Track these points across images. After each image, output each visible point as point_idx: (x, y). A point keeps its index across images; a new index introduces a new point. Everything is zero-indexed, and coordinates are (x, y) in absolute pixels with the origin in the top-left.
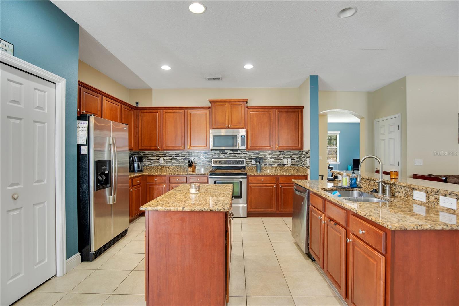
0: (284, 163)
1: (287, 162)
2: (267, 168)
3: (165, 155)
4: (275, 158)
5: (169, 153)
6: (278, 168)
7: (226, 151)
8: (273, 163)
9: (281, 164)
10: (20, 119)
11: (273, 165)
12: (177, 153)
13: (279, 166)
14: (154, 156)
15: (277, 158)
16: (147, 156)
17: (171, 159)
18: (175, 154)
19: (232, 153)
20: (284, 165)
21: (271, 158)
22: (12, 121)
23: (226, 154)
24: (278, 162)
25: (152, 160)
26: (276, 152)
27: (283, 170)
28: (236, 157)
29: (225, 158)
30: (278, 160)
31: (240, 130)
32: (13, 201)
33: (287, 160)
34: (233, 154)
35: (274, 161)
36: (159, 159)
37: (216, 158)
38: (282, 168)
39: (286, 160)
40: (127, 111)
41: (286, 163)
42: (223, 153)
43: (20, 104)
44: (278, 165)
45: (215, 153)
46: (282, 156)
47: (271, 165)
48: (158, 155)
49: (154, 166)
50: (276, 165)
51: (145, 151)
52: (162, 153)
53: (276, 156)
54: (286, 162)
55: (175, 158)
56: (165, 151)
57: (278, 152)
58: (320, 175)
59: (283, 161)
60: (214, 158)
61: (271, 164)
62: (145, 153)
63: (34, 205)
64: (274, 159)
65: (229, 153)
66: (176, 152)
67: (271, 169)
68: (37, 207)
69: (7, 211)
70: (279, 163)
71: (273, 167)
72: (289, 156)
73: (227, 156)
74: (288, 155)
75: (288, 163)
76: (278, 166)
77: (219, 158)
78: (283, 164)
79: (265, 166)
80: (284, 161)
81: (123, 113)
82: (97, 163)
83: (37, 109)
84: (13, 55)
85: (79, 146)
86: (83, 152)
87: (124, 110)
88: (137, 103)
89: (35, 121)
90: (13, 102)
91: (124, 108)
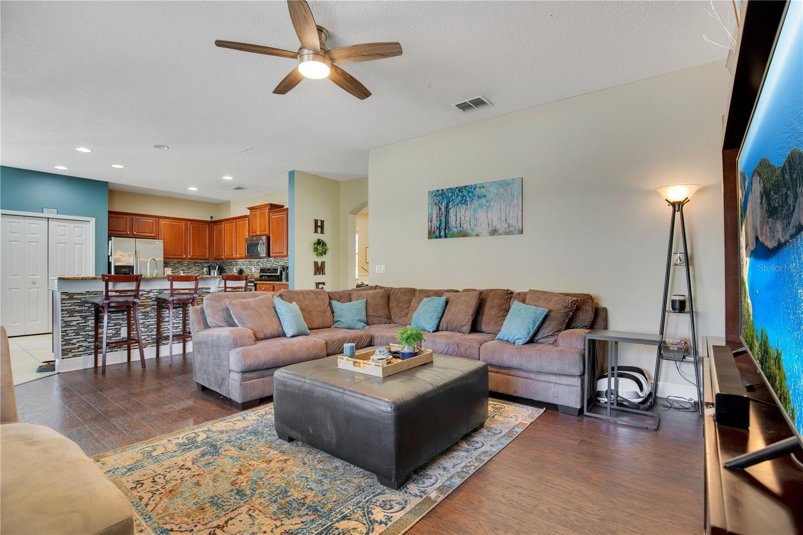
22: (60, 245)
31: (262, 238)
43: (65, 236)
81: (190, 229)
82: (116, 267)
83: (77, 238)
84: (57, 214)
85: (109, 257)
86: (110, 261)
87: (193, 226)
88: (212, 217)
89: (75, 244)
90: (61, 235)
91: (191, 224)
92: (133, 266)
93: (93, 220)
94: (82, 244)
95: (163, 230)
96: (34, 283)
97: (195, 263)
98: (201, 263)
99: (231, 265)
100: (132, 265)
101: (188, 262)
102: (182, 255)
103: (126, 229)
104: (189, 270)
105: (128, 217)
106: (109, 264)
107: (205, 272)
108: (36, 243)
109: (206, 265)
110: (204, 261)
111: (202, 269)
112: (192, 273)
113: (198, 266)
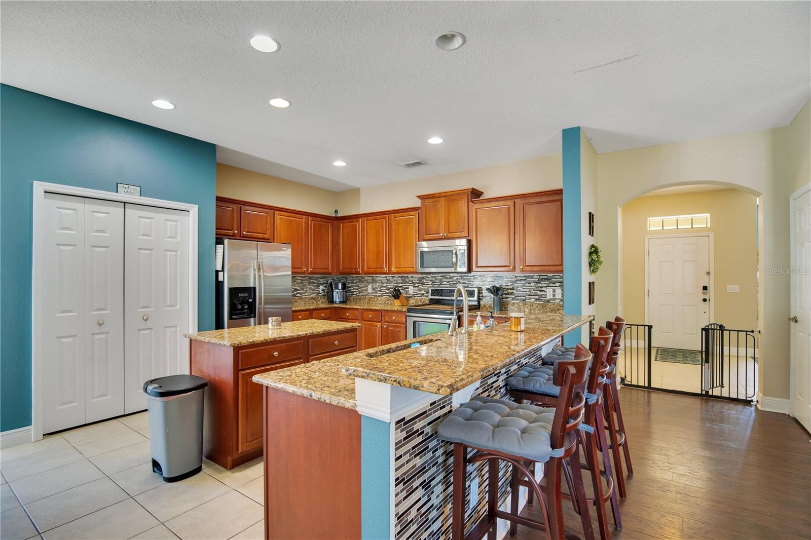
0: (548, 297)
1: (554, 296)
2: (516, 305)
3: (374, 281)
4: (531, 288)
5: (379, 278)
6: (535, 306)
7: (451, 275)
8: (527, 297)
9: (541, 299)
10: (152, 250)
11: (526, 301)
12: (388, 278)
13: (537, 302)
14: (362, 282)
15: (534, 288)
16: (355, 281)
17: (381, 286)
18: (385, 279)
19: (460, 278)
20: (548, 301)
21: (524, 287)
22: (143, 252)
23: (451, 280)
24: (536, 294)
25: (360, 288)
26: (532, 277)
27: (545, 310)
28: (466, 285)
29: (449, 286)
30: (537, 292)
31: (457, 242)
32: (143, 322)
33: (554, 292)
34: (461, 280)
35: (529, 293)
36: (367, 286)
37: (437, 286)
38: (543, 306)
39: (552, 291)
40: (319, 224)
41: (552, 297)
42: (447, 278)
43: (151, 237)
44: (537, 300)
45: (436, 278)
46: (543, 284)
47: (524, 300)
48: (366, 280)
49: (362, 295)
50: (533, 300)
51: (352, 276)
52: (371, 278)
53: (533, 284)
54: (552, 295)
55: (385, 285)
56: (374, 275)
57: (536, 277)
58: (645, 326)
59: (545, 293)
60: (435, 286)
61: (524, 298)
62: (352, 277)
63: (165, 327)
64: (528, 290)
65: (455, 278)
66: (386, 277)
67: (522, 307)
68: (169, 330)
69: (138, 330)
70: (537, 297)
71: (526, 304)
72: (558, 284)
73: (453, 282)
74: (556, 282)
75: (556, 298)
76: (535, 302)
77: (441, 286)
78: (545, 299)
79: (512, 301)
80: (547, 293)
81: (311, 228)
82: (232, 290)
83: (168, 239)
84: (140, 196)
85: (217, 272)
86: (221, 279)
87: (314, 223)
88: (336, 212)
89: (166, 250)
90: (144, 235)
91: (312, 220)
92: (255, 288)
93: (194, 209)
94: (177, 251)
95: (278, 228)
96: (100, 325)
97: (310, 278)
98: (316, 279)
99: (360, 281)
100: (252, 285)
101: (302, 277)
102: (302, 268)
103: (233, 228)
104: (303, 290)
105: (235, 206)
106: (219, 285)
107: (321, 292)
108: (104, 249)
109: (322, 281)
110: (319, 276)
111: (317, 287)
112: (307, 294)
113: (314, 283)
